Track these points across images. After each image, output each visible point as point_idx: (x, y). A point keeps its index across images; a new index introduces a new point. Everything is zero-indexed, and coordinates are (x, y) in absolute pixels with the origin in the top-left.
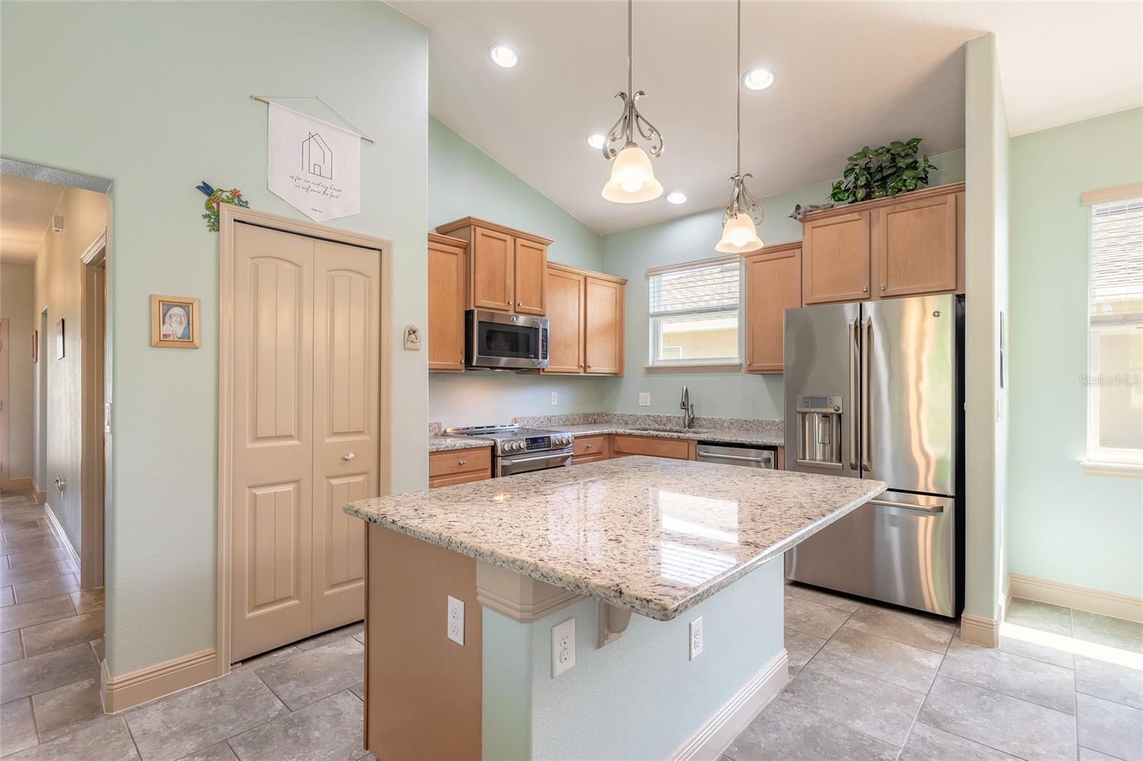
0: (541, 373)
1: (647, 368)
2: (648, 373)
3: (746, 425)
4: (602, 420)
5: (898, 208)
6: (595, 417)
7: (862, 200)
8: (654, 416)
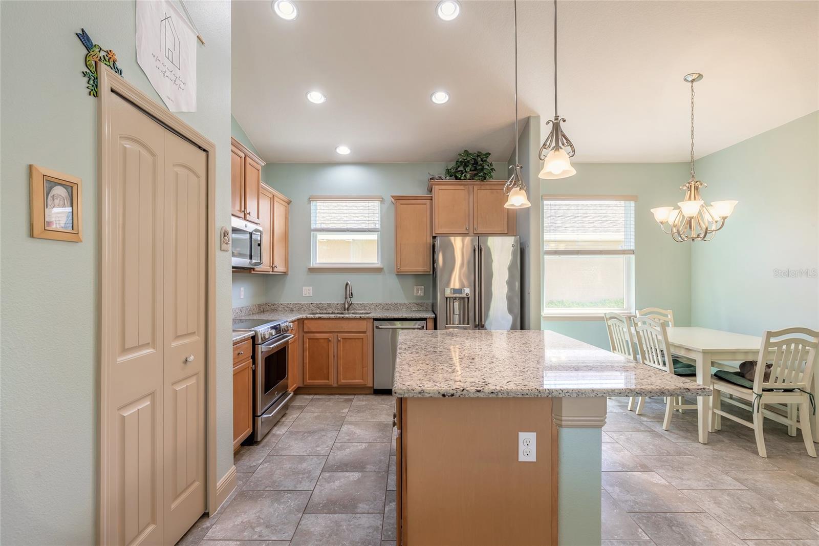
0: (252, 272)
1: (309, 269)
2: (310, 272)
3: (386, 307)
4: (268, 308)
5: (483, 187)
6: (264, 307)
7: (469, 179)
8: (317, 304)
